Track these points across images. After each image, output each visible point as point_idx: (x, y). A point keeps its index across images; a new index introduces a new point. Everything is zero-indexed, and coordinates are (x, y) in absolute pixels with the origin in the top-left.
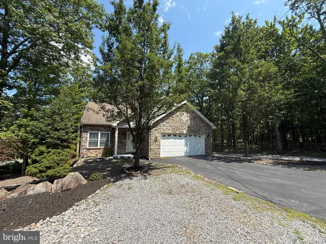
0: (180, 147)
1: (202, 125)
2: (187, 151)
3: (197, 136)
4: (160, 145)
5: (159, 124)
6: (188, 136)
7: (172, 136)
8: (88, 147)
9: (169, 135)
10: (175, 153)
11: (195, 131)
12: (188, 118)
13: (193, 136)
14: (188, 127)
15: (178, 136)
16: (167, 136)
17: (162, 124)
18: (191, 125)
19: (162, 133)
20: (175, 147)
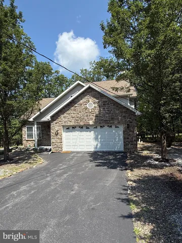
0: (88, 140)
1: (117, 112)
2: (97, 145)
3: (113, 127)
4: (61, 139)
5: (59, 116)
6: (99, 127)
7: (77, 128)
8: (27, 139)
9: (74, 127)
10: (81, 147)
11: (107, 120)
12: (96, 105)
13: (106, 128)
14: (96, 116)
15: (84, 128)
16: (71, 128)
17: (62, 116)
18: (99, 114)
19: (63, 126)
20: (81, 140)
